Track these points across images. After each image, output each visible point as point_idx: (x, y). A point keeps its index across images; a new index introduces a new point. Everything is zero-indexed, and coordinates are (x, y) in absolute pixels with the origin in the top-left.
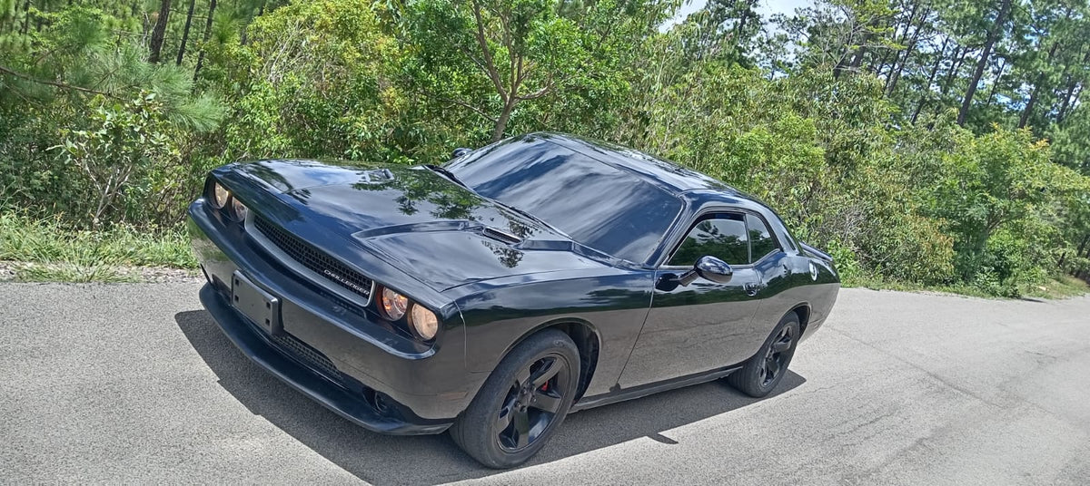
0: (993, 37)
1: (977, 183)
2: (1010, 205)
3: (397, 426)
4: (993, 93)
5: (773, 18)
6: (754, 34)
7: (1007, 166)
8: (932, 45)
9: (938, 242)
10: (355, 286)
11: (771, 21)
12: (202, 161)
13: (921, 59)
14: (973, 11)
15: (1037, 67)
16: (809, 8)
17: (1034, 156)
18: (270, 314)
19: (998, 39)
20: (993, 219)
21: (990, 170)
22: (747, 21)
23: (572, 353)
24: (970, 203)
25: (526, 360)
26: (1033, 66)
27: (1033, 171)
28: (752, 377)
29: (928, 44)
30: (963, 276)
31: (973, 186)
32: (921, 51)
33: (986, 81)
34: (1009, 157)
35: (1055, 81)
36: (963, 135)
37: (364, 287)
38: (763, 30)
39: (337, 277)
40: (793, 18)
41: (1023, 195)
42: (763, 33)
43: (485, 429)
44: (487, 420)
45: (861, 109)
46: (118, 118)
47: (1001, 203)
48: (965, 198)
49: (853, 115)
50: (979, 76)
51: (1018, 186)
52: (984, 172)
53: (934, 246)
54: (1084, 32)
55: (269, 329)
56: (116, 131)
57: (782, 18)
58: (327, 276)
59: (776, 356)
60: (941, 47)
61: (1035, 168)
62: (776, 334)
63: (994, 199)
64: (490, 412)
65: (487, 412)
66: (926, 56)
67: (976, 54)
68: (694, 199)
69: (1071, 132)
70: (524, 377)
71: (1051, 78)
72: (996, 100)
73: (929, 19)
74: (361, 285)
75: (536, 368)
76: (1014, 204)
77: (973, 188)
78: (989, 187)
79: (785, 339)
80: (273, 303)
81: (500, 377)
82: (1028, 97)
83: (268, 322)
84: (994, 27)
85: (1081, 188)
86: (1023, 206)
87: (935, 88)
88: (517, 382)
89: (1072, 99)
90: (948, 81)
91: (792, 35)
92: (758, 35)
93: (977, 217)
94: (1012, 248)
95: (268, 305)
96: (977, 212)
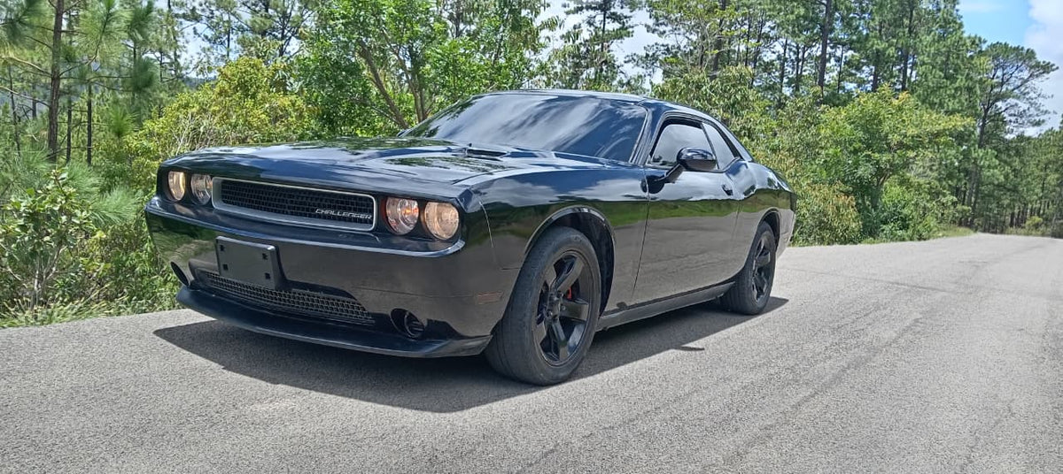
0: (826, 30)
1: (857, 145)
2: (893, 157)
3: (439, 345)
4: (839, 81)
5: (627, 59)
6: (613, 79)
7: (880, 122)
8: (774, 52)
9: (841, 202)
10: (354, 215)
11: (625, 62)
12: (124, 258)
13: (768, 67)
14: (802, 11)
15: (872, 46)
16: (656, 44)
17: (900, 109)
18: (269, 266)
19: (832, 30)
20: (881, 173)
21: (866, 131)
22: (604, 68)
23: (589, 250)
24: (857, 165)
25: (549, 256)
26: (869, 46)
27: (903, 121)
28: (746, 292)
29: (770, 53)
30: (870, 231)
31: (855, 149)
32: (766, 60)
33: (831, 74)
34: (878, 115)
35: (891, 55)
36: (829, 114)
37: (365, 211)
38: (621, 72)
39: (332, 213)
40: (645, 55)
41: (901, 145)
42: (622, 75)
43: (527, 335)
44: (527, 324)
45: (739, 97)
46: (34, 202)
47: (885, 157)
48: (850, 162)
49: (733, 105)
50: (823, 71)
51: (895, 139)
52: (860, 134)
53: (838, 208)
54: (900, 8)
55: (271, 285)
56: (33, 216)
57: (635, 58)
58: (319, 216)
59: (760, 270)
60: (782, 51)
61: (904, 118)
62: (756, 245)
63: (877, 155)
64: (528, 314)
65: (525, 315)
66: (772, 63)
67: (817, 50)
68: (653, 109)
69: (919, 96)
70: (551, 277)
71: (887, 53)
72: (844, 87)
73: (766, 29)
74: (361, 211)
75: (561, 267)
76: (896, 155)
77: (855, 152)
78: (869, 147)
79: (764, 252)
80: (271, 251)
81: (529, 276)
82: (871, 78)
83: (268, 276)
84: (824, 20)
85: (951, 127)
86: (904, 155)
87: (787, 91)
88: (546, 284)
89: (909, 71)
90: (797, 82)
91: (648, 71)
92: (618, 79)
93: (867, 175)
94: (903, 202)
95: (265, 256)
96: (865, 171)
